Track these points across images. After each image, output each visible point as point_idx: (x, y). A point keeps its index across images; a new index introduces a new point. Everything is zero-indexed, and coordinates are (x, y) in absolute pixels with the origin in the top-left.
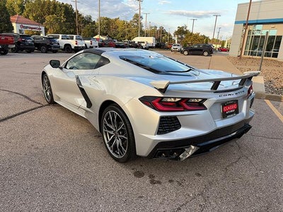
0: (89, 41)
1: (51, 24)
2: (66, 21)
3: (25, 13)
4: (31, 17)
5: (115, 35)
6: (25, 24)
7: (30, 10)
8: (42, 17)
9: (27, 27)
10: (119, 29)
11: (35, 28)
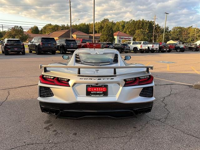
0: (151, 45)
1: (139, 35)
2: (149, 32)
3: (125, 30)
4: (127, 32)
5: (185, 40)
6: (122, 36)
7: (127, 28)
8: (134, 31)
9: (122, 38)
10: (190, 35)
11: (127, 39)
